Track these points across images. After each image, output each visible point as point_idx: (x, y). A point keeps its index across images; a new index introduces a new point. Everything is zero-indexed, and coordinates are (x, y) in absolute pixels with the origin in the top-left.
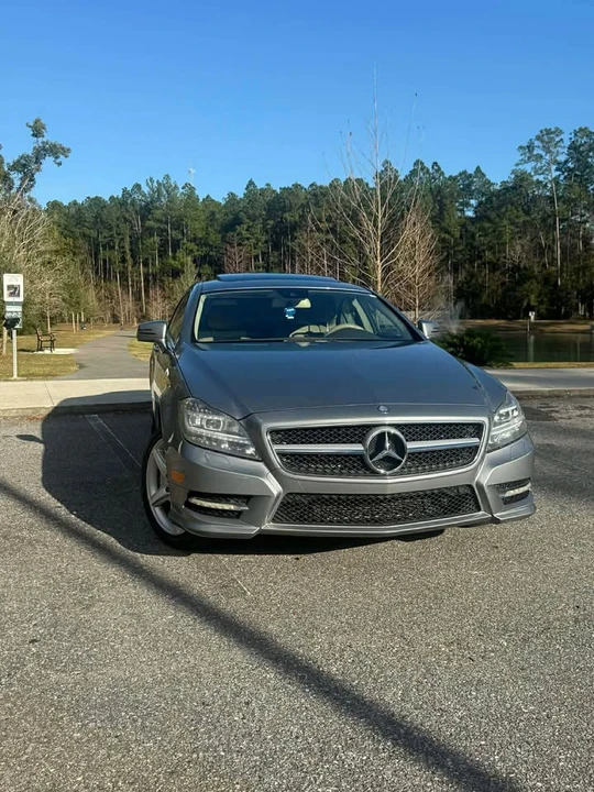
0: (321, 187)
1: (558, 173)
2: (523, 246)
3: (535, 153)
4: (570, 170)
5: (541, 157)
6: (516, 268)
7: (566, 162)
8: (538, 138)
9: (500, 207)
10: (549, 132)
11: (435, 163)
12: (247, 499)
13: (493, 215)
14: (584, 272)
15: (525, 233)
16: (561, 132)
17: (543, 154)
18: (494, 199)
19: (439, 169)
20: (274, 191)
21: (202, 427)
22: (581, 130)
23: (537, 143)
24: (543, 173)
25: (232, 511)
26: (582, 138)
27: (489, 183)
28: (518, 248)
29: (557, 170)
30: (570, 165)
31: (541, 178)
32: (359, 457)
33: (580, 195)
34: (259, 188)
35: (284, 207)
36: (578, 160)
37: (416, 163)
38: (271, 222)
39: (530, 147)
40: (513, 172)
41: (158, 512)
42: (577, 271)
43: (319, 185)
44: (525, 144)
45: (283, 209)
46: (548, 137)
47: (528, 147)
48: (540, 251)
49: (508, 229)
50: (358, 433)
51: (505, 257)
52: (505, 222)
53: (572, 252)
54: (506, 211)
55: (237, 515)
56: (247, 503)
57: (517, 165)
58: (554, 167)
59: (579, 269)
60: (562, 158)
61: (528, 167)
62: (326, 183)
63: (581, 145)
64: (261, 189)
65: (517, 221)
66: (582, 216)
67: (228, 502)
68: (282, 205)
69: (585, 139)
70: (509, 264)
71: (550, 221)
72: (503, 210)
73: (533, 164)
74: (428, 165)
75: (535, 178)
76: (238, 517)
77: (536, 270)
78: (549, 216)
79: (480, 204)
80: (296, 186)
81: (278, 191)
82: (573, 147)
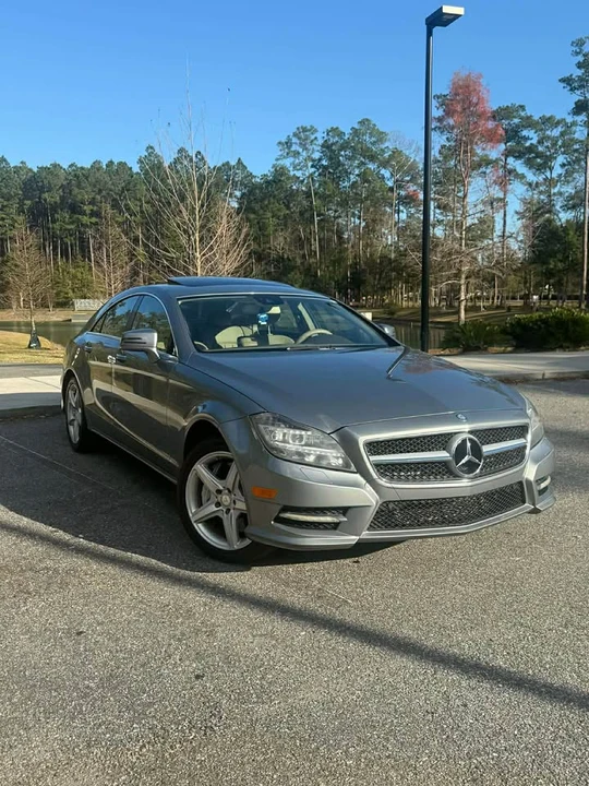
0: (82, 168)
1: (313, 170)
2: (285, 238)
3: (293, 149)
4: (325, 168)
5: (298, 153)
6: (281, 259)
7: (320, 160)
8: (295, 135)
9: (262, 200)
10: (305, 130)
11: (199, 153)
12: (344, 510)
13: (257, 207)
14: (339, 264)
15: (285, 225)
16: (316, 131)
17: (301, 150)
18: (257, 191)
19: (203, 158)
20: (31, 170)
21: (284, 441)
22: (333, 130)
23: (294, 140)
24: (301, 169)
25: (329, 523)
26: (333, 137)
27: (251, 175)
28: (281, 239)
29: (312, 166)
30: (324, 163)
31: (299, 174)
32: (444, 464)
33: (334, 192)
34: (12, 165)
35: (43, 187)
36: (331, 159)
37: (181, 150)
38: (28, 202)
39: (288, 144)
40: (274, 166)
41: (201, 529)
42: (334, 263)
43: (79, 166)
44: (284, 140)
45: (42, 190)
46: (304, 134)
47: (287, 143)
48: (300, 242)
49: (272, 222)
50: (441, 441)
51: (270, 248)
52: (269, 215)
53: (328, 245)
54: (269, 203)
55: (335, 526)
56: (344, 515)
57: (277, 160)
58: (310, 164)
59: (334, 262)
60: (317, 156)
61: (287, 162)
62: (88, 165)
63: (332, 144)
64: (15, 167)
65: (279, 213)
66: (336, 211)
67: (325, 514)
68: (40, 184)
69: (337, 139)
70: (273, 254)
71: (307, 215)
72: (266, 202)
73: (292, 159)
74: (192, 153)
75: (292, 173)
76: (335, 529)
77: (299, 261)
78: (306, 210)
79: (243, 195)
80: (55, 166)
81: (35, 170)
82: (326, 146)
